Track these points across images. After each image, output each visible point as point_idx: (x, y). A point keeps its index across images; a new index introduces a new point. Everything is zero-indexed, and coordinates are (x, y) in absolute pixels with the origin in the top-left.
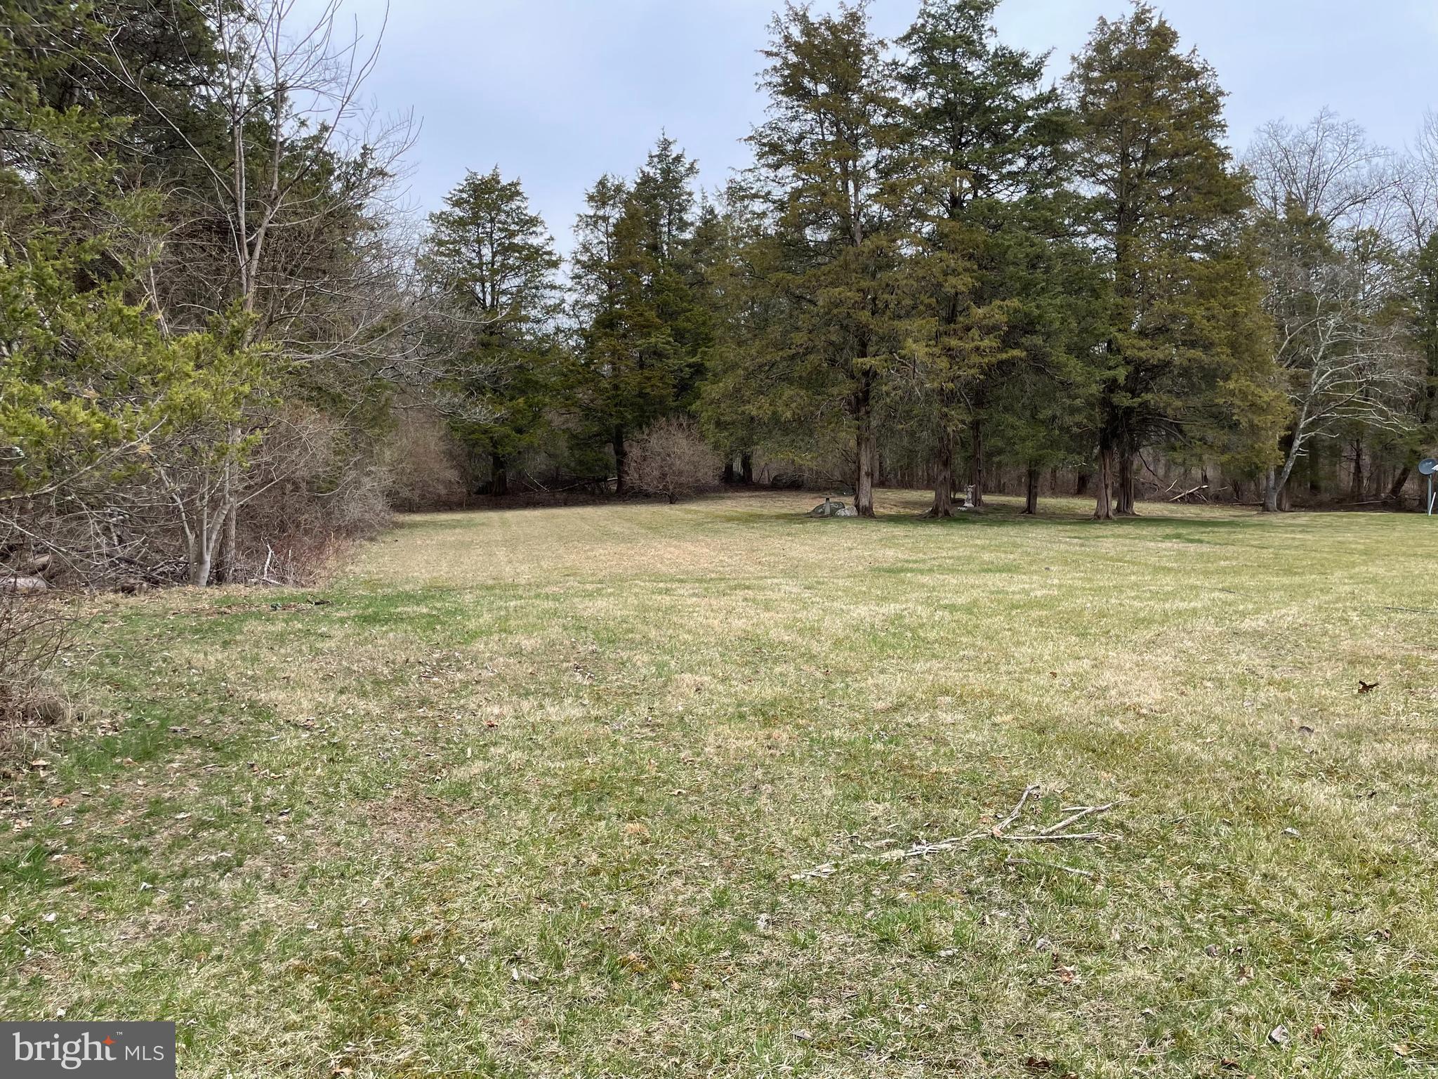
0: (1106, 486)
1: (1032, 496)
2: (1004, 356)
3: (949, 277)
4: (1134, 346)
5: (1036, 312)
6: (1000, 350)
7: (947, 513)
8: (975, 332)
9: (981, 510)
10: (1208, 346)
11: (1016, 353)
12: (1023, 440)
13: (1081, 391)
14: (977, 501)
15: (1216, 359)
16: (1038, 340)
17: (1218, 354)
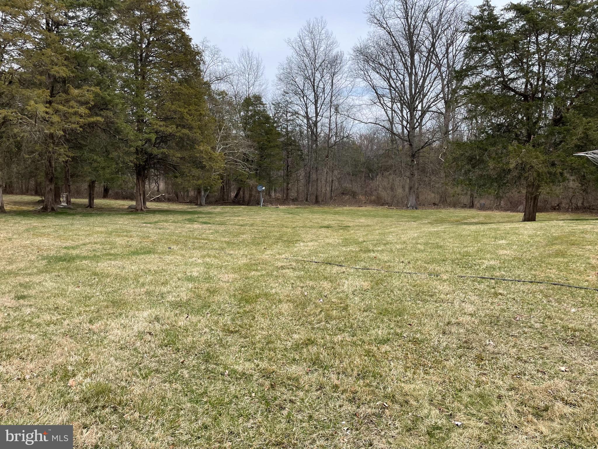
0: (140, 195)
1: (91, 199)
2: (92, 119)
3: (54, 67)
4: (157, 124)
5: (109, 98)
6: (90, 116)
7: (53, 209)
8: (72, 103)
9: (71, 206)
10: (191, 128)
11: (99, 118)
12: (104, 168)
13: (133, 144)
14: (68, 202)
15: (195, 135)
16: (110, 114)
17: (195, 133)
